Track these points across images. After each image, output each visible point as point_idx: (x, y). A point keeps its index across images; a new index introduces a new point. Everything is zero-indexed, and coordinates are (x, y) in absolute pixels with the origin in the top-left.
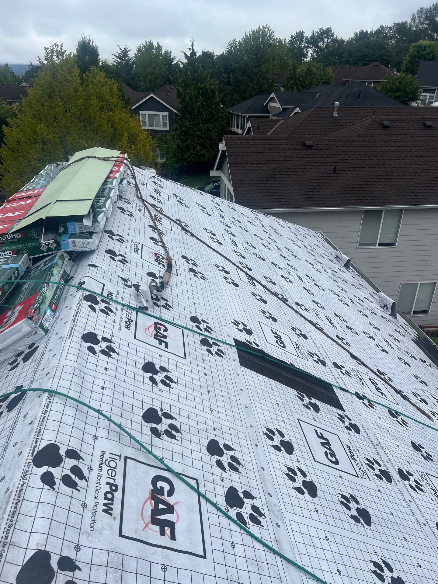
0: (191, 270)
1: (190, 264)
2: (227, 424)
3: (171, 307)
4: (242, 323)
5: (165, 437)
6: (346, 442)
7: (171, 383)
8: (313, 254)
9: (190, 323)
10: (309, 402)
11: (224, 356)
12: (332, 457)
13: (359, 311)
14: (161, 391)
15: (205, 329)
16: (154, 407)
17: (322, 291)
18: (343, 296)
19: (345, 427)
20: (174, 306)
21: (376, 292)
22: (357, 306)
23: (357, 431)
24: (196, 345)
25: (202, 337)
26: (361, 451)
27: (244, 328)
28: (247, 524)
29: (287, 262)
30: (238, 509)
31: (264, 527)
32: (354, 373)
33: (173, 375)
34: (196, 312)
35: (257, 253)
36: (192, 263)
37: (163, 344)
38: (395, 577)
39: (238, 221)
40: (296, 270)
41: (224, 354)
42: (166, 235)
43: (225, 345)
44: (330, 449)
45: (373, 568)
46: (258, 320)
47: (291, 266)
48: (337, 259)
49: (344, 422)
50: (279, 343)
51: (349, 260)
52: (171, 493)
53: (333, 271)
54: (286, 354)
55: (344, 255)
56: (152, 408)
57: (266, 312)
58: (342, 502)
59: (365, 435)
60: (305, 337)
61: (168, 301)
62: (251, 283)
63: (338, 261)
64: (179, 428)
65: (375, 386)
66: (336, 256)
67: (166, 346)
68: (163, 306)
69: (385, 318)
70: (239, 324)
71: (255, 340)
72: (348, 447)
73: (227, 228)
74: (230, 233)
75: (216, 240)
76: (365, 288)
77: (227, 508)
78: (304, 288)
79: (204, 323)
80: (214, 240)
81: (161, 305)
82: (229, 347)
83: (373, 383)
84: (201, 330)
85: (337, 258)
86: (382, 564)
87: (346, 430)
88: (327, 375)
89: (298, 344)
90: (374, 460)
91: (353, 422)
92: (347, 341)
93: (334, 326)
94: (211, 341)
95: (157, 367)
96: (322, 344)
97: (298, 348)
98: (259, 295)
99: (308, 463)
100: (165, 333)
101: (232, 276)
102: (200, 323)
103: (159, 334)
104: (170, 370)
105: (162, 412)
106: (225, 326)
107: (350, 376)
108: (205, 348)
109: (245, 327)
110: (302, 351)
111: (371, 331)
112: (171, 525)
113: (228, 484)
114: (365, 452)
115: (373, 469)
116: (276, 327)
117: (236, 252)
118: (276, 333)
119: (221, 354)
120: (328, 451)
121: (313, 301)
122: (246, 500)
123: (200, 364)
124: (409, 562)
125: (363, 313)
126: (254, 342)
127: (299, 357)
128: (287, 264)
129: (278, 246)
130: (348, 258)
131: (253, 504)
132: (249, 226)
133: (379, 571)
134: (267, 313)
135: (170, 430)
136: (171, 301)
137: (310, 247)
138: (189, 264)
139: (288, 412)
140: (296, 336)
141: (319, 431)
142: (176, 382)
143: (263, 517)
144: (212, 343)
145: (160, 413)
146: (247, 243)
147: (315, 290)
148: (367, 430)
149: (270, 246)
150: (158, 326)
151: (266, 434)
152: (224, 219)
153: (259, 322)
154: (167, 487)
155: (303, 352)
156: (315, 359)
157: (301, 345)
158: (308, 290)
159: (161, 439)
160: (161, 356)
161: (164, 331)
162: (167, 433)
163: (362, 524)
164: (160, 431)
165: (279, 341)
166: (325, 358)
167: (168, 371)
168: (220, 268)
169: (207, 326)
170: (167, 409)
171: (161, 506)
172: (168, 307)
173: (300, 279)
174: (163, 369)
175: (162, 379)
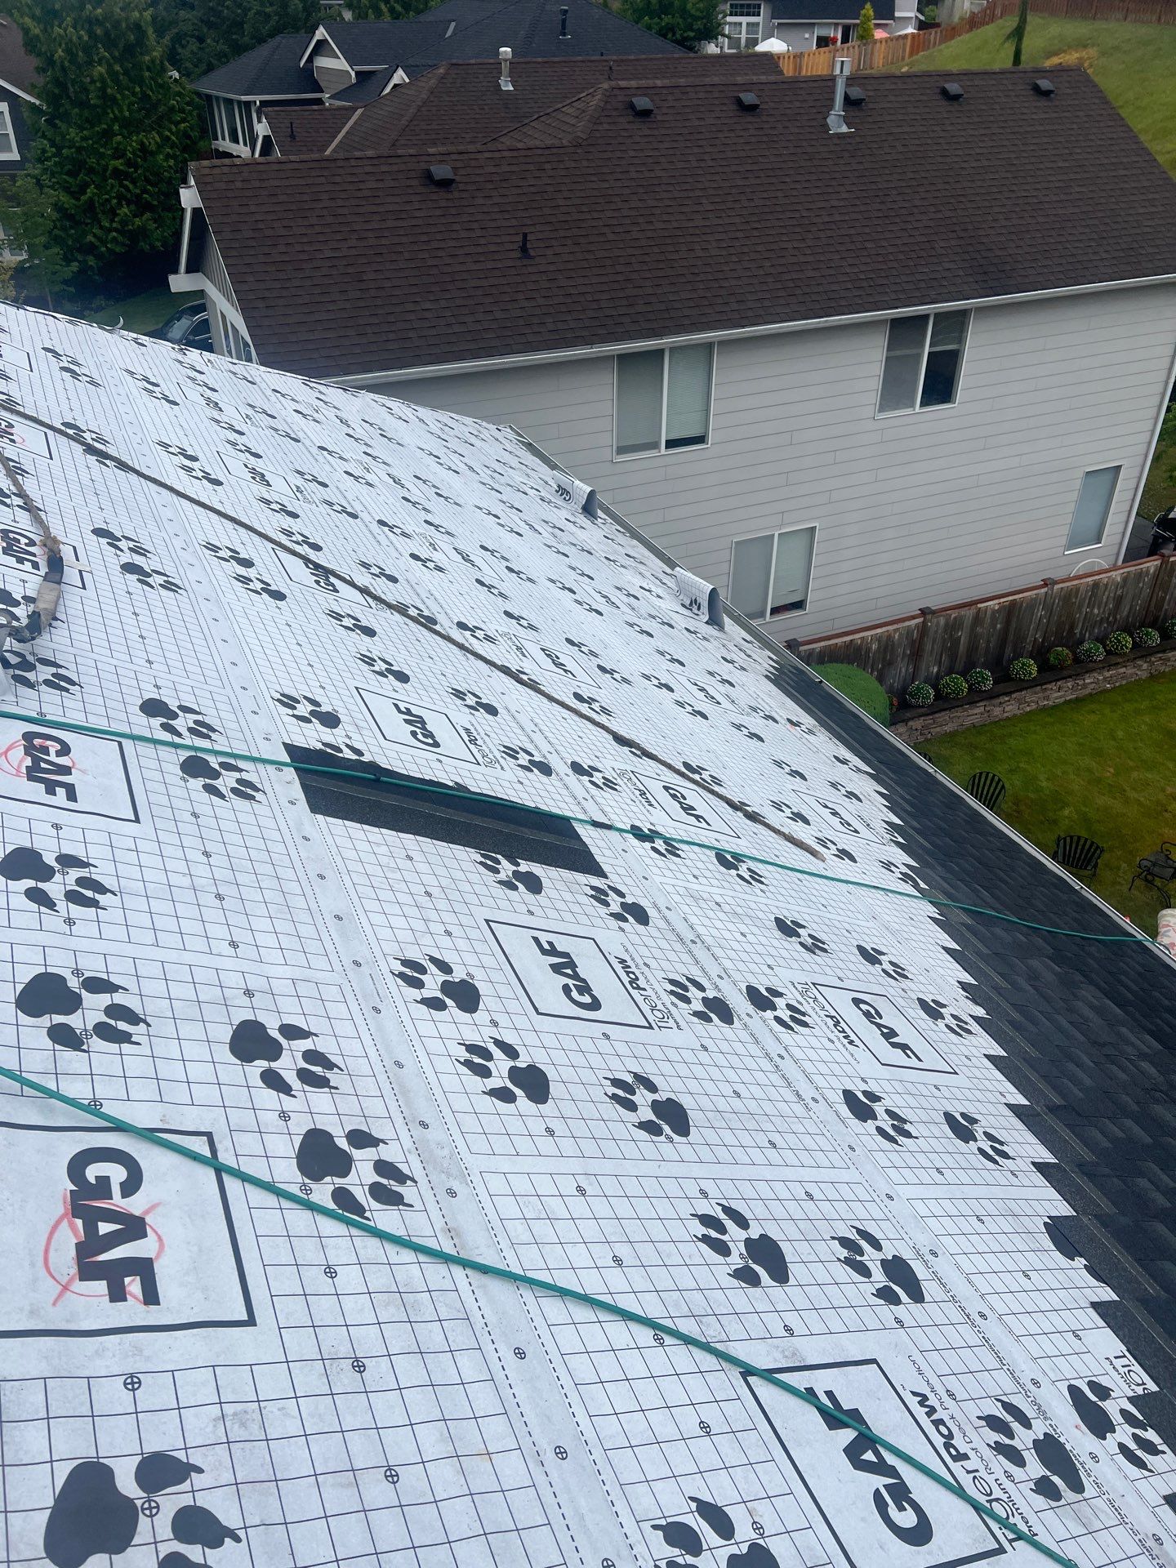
0: (129, 568)
1: (122, 551)
2: (288, 972)
3: (73, 683)
4: (305, 698)
5: (96, 1043)
6: (615, 948)
7: (98, 897)
8: (496, 486)
9: (143, 719)
10: (514, 872)
11: (258, 796)
12: (581, 993)
13: (627, 623)
14: (70, 922)
15: (190, 730)
16: (50, 970)
17: (528, 583)
18: (585, 590)
19: (612, 915)
20: (83, 679)
21: (669, 571)
22: (623, 613)
23: (641, 916)
24: (169, 779)
25: (184, 754)
26: (653, 963)
27: (312, 713)
28: (365, 1211)
29: (424, 515)
30: (337, 1180)
31: (412, 1206)
32: (625, 780)
33: (102, 873)
34: (157, 686)
35: (334, 500)
36: (129, 549)
37: (61, 791)
38: (755, 1236)
39: (265, 412)
40: (452, 535)
41: (257, 790)
42: (34, 473)
43: (260, 766)
44: (576, 976)
45: (701, 1230)
46: (352, 684)
47: (437, 527)
48: (561, 495)
49: (607, 904)
50: (420, 737)
51: (591, 494)
52: (132, 1186)
53: (555, 527)
54: (440, 761)
55: (577, 482)
56: (46, 974)
57: (376, 658)
58: (614, 1097)
59: (662, 924)
60: (492, 710)
61: (61, 667)
62: (322, 584)
63: (565, 499)
64: (138, 1010)
65: (680, 803)
66: (559, 486)
67: (72, 795)
68: (47, 682)
69: (695, 633)
70: (298, 702)
71: (350, 738)
72: (622, 961)
73: (233, 436)
74: (243, 448)
75: (200, 474)
76: (641, 563)
77: (304, 1185)
78: (478, 581)
79: (187, 715)
80: (194, 474)
81: (41, 680)
82: (271, 768)
83: (674, 796)
84: (179, 735)
85: (562, 491)
86: (722, 1216)
87: (614, 923)
88: (557, 797)
89: (473, 730)
90: (688, 979)
91: (629, 900)
92: (603, 705)
93: (565, 671)
94: (214, 762)
95: (50, 859)
96: (537, 721)
97: (473, 741)
98: (349, 615)
99: (521, 1022)
100: (63, 761)
101: (263, 571)
102: (175, 716)
103: (43, 765)
104: (91, 861)
105: (81, 979)
106: (255, 713)
107: (616, 790)
108: (197, 783)
109: (318, 709)
110: (484, 748)
111: (663, 670)
112: (144, 1268)
113: (301, 1126)
114: (665, 965)
115: (687, 1001)
116: (406, 694)
117: (268, 502)
118: (408, 712)
119: (249, 791)
120: (570, 982)
121: (507, 613)
122: (357, 1154)
123: (188, 828)
124: (785, 1194)
125: (638, 629)
126: (347, 746)
127: (479, 764)
128: (426, 521)
129: (395, 473)
130: (589, 489)
131: (377, 1158)
132: (299, 425)
133: (714, 1234)
134: (379, 662)
135: (112, 1022)
136: (72, 667)
137: (485, 469)
138: (119, 552)
139: (458, 907)
140: (467, 710)
141: (544, 938)
142: (115, 889)
143: (409, 1183)
144: (217, 767)
145: (73, 983)
146: (299, 472)
147: (509, 584)
148: (667, 912)
149: (370, 477)
150: (37, 742)
151: (401, 975)
152: (221, 410)
153: (357, 688)
154: (117, 1174)
155: (487, 751)
156: (521, 762)
157: (482, 733)
158: (490, 587)
159: (84, 1051)
160: (57, 827)
161: (59, 754)
162: (105, 1032)
163: (668, 1137)
164: (78, 1032)
165: (418, 731)
166: (548, 755)
167: (86, 865)
168: (221, 554)
169: (196, 722)
170: (94, 967)
171: (104, 1228)
172: (63, 684)
173: (466, 558)
174: (67, 861)
175: (68, 888)
